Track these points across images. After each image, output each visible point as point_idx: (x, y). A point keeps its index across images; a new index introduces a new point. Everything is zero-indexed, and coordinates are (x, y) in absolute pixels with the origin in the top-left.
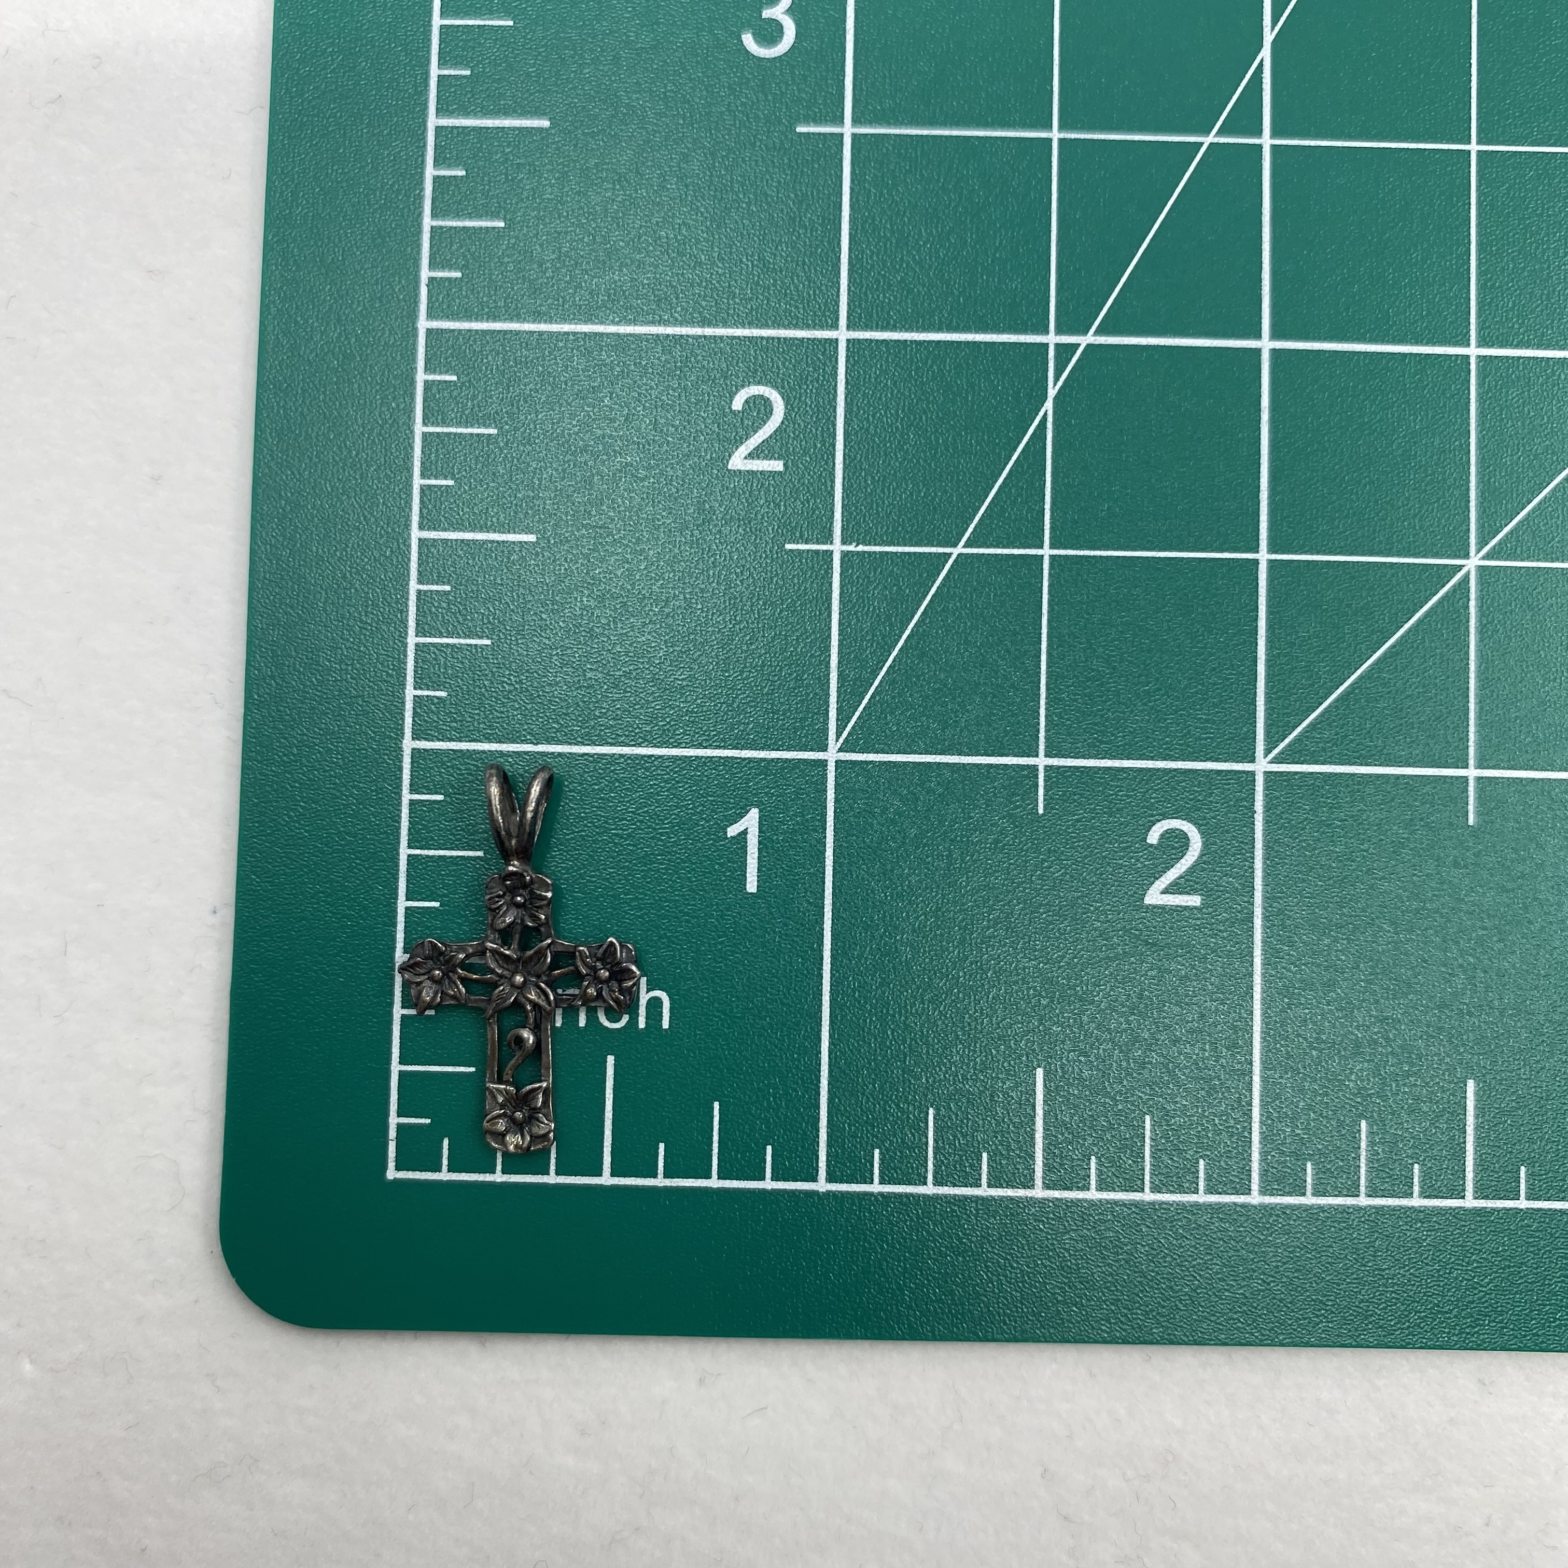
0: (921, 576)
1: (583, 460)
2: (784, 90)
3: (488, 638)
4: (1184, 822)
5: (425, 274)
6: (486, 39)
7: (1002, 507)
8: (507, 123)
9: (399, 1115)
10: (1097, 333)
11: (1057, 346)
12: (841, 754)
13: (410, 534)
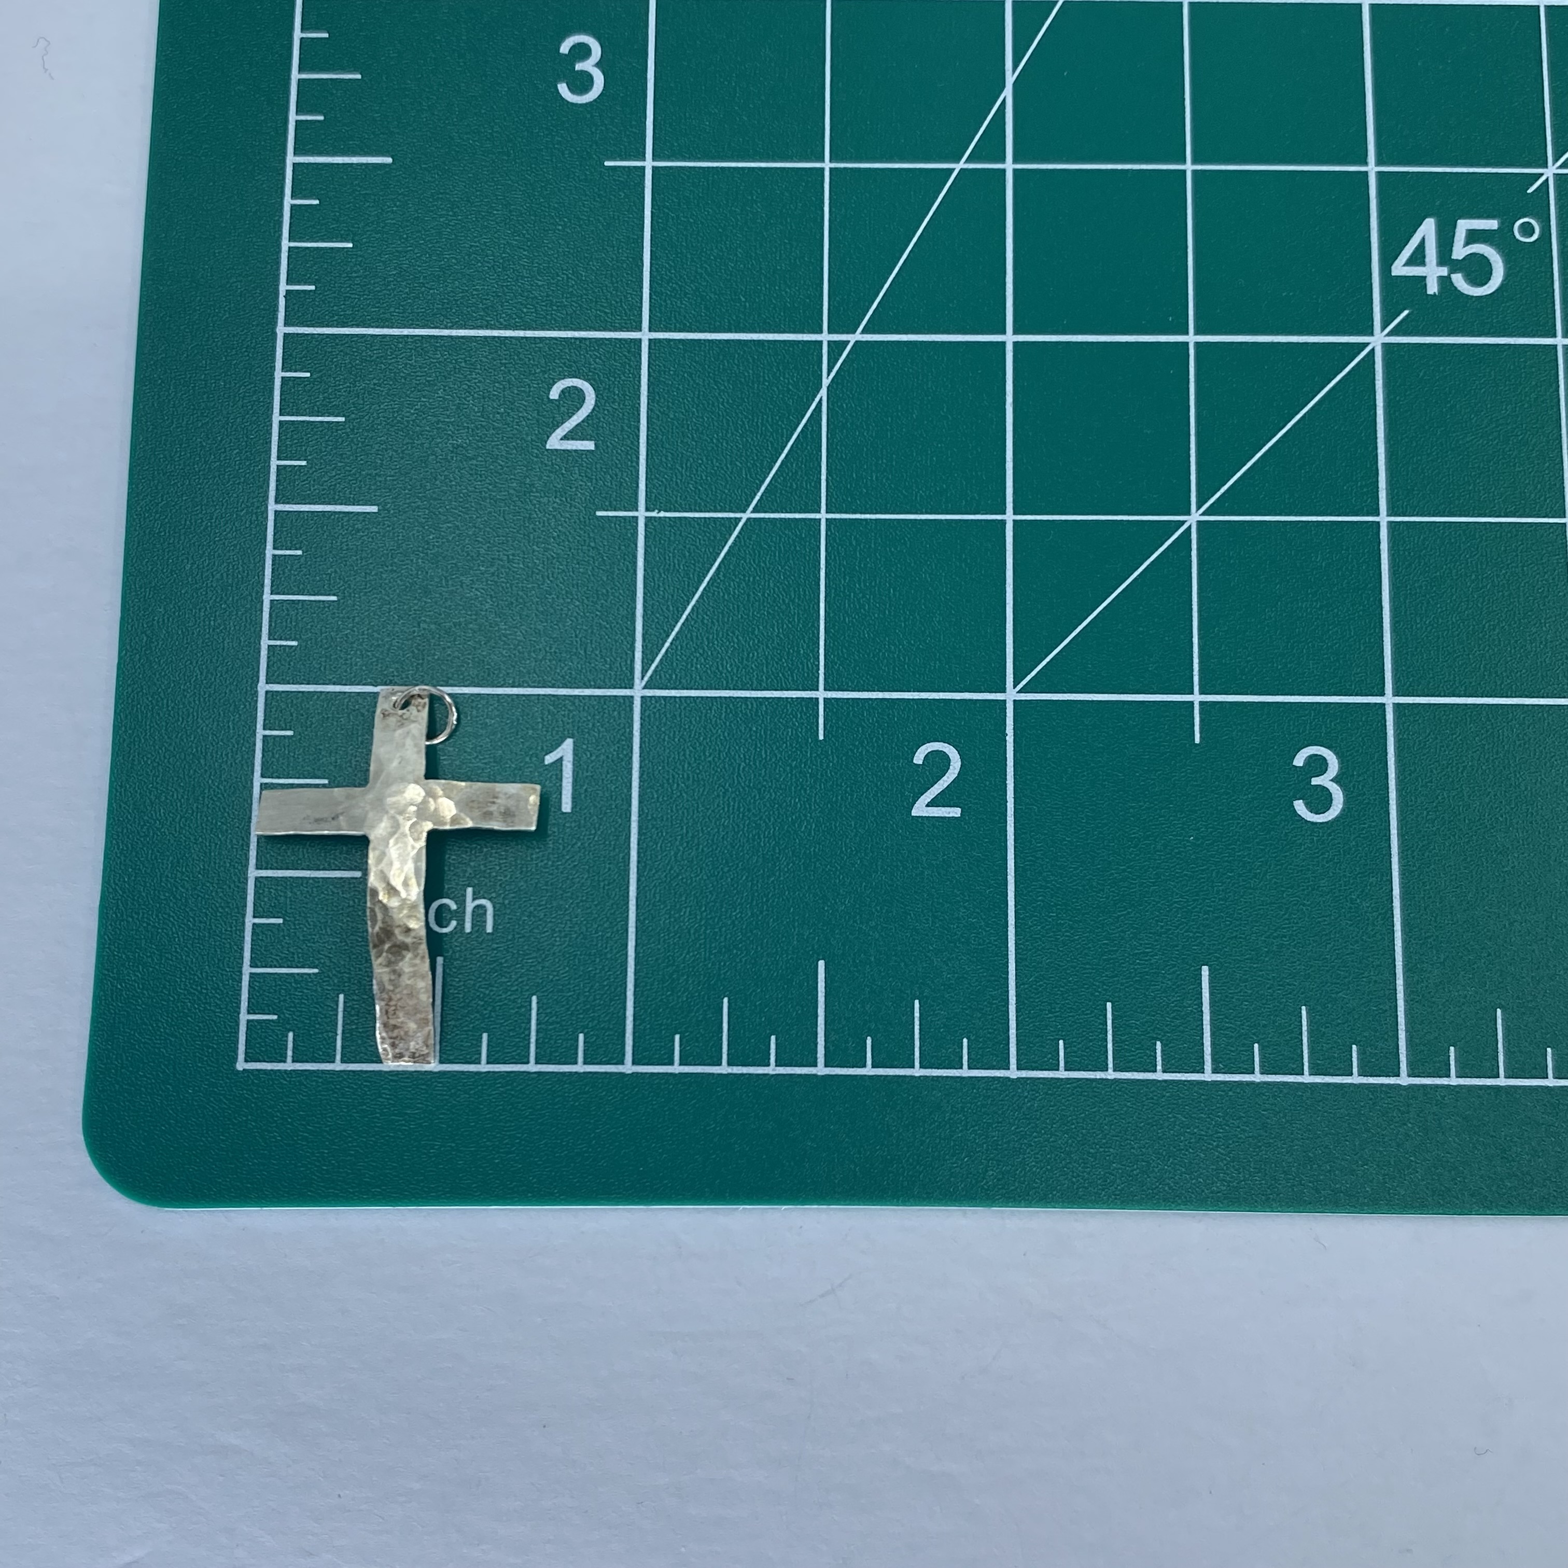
0: (715, 537)
1: (419, 442)
2: (593, 130)
3: (334, 595)
4: (946, 745)
5: (283, 287)
6: (337, 90)
7: (785, 478)
8: (355, 160)
9: (249, 1013)
10: (863, 332)
11: (829, 342)
12: (646, 690)
13: (267, 507)
